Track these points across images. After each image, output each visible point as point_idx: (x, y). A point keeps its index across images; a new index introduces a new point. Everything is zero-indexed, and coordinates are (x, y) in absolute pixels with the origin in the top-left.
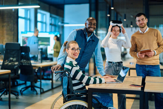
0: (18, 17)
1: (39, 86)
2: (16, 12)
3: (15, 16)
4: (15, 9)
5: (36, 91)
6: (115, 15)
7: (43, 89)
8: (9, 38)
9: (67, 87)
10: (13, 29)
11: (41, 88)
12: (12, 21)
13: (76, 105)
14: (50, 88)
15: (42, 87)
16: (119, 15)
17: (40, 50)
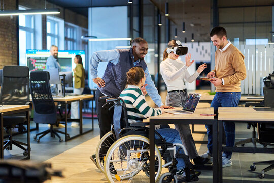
0: (17, 28)
1: (64, 132)
2: (15, 20)
3: (14, 26)
4: (13, 16)
5: (60, 137)
6: (167, 24)
7: (68, 134)
8: (6, 61)
9: (120, 119)
10: (11, 46)
11: (66, 133)
12: (10, 34)
13: (133, 141)
14: (78, 133)
15: (68, 133)
16: (172, 23)
17: (62, 78)
